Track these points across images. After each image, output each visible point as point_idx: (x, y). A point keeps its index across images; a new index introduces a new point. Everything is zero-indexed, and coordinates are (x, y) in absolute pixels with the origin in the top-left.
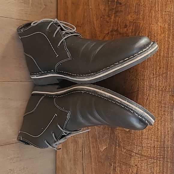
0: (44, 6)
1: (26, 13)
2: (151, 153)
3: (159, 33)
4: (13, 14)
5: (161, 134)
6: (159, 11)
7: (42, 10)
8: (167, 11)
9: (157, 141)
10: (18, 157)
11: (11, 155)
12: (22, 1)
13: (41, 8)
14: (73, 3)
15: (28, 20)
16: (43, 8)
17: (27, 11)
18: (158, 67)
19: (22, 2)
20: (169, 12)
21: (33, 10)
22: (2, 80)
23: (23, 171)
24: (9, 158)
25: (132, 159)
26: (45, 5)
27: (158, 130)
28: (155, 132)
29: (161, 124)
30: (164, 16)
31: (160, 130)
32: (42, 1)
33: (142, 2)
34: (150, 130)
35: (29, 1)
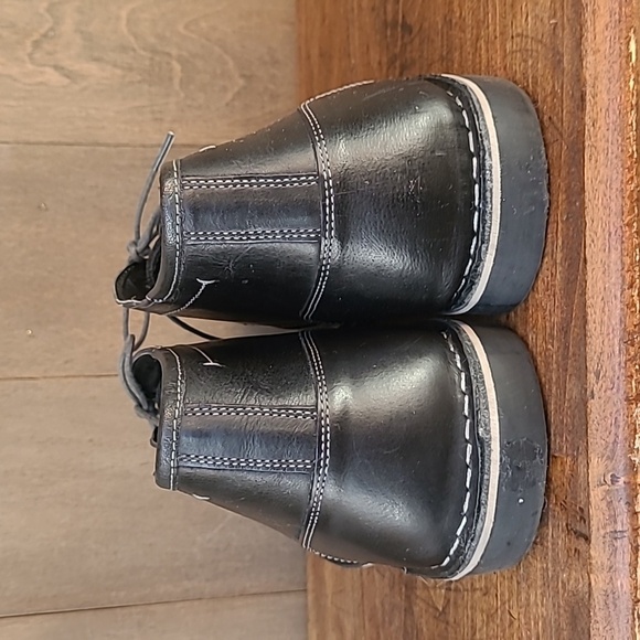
0: (241, 82)
1: (156, 119)
4: (103, 128)
7: (230, 96)
8: (518, 35)
12: (139, 78)
13: (225, 89)
16: (236, 89)
17: (160, 112)
19: (139, 82)
21: (189, 102)
26: (243, 76)
27: (511, 623)
28: (504, 631)
29: (519, 594)
30: (509, 58)
31: (516, 624)
32: (231, 64)
33: (456, 9)
34: (490, 617)
35: (171, 70)
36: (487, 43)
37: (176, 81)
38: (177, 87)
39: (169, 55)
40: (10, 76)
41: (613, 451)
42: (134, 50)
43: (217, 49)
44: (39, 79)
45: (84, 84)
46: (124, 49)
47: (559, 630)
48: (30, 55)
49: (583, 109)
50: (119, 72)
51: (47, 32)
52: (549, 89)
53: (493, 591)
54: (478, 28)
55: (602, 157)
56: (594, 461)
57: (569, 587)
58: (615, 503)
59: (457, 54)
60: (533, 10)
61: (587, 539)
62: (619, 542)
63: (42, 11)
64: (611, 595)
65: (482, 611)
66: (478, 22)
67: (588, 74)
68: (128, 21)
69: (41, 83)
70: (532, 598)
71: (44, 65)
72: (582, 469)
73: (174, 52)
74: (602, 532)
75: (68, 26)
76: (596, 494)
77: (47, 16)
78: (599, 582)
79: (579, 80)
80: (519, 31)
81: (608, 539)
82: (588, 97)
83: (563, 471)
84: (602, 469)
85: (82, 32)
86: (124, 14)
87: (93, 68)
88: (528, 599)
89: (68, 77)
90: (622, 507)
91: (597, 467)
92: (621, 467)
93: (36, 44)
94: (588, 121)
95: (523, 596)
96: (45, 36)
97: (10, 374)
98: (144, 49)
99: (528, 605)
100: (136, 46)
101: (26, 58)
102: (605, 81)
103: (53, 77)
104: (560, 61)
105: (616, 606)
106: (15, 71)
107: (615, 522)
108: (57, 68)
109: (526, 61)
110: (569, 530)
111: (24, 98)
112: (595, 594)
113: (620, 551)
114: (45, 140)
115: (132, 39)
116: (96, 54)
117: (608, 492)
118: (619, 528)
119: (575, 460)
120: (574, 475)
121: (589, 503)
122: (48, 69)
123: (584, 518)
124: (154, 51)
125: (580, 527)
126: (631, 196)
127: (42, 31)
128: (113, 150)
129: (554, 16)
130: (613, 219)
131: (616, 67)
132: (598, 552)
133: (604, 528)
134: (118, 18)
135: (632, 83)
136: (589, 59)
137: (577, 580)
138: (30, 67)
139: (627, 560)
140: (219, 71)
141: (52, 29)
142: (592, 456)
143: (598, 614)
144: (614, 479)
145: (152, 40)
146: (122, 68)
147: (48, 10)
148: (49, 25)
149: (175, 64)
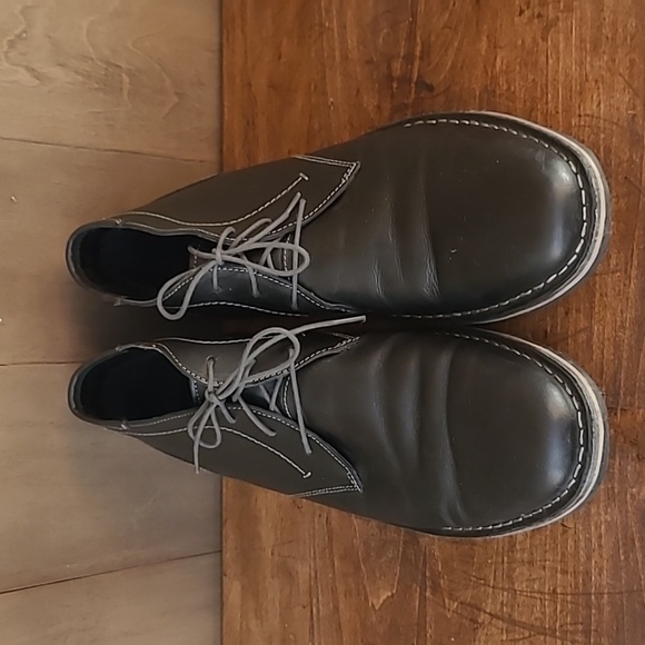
0: (175, 99)
1: (109, 125)
2: (544, 613)
5: (576, 547)
6: (557, 112)
7: (166, 110)
8: (585, 115)
9: (564, 572)
11: (59, 621)
12: (96, 86)
13: (163, 104)
14: (272, 86)
16: (171, 105)
17: (113, 119)
19: (96, 89)
20: (593, 116)
21: (135, 113)
24: (51, 631)
25: (481, 635)
26: (177, 94)
27: (565, 532)
30: (576, 129)
31: (571, 531)
32: (168, 82)
33: (502, 83)
35: (121, 82)
37: (125, 92)
38: (126, 98)
39: (120, 67)
42: (92, 59)
43: (157, 67)
44: (13, 78)
45: (51, 86)
46: (85, 58)
47: (626, 527)
48: (6, 53)
50: (80, 78)
51: (20, 34)
52: (625, 158)
54: (534, 102)
57: (639, 497)
60: (607, 100)
63: (17, 12)
66: (533, 98)
68: (88, 31)
69: (15, 82)
71: (17, 65)
73: (124, 66)
75: (38, 30)
77: (21, 18)
80: (589, 112)
85: (50, 37)
86: (84, 25)
87: (59, 73)
89: (38, 79)
93: (12, 44)
96: (19, 36)
98: (101, 61)
100: (94, 57)
101: (3, 56)
103: (24, 76)
108: (30, 69)
109: (597, 135)
114: (17, 137)
115: (91, 50)
116: (62, 60)
122: (20, 69)
124: (107, 63)
127: (17, 32)
128: (73, 150)
134: (80, 28)
138: (6, 65)
140: (158, 87)
141: (25, 32)
145: (107, 52)
146: (82, 75)
147: (22, 13)
148: (22, 27)
149: (124, 76)
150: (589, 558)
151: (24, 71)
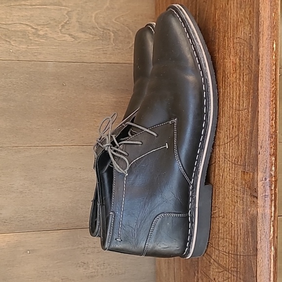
1: (104, 53)
2: (226, 261)
3: (232, 71)
4: (86, 56)
5: (235, 233)
6: (231, 37)
7: (131, 45)
9: (232, 244)
10: (94, 248)
11: (84, 243)
12: (99, 38)
15: (108, 62)
17: (106, 51)
18: (231, 126)
19: (99, 40)
21: (116, 47)
22: (69, 144)
23: (102, 268)
24: (80, 246)
27: (232, 226)
28: (229, 229)
29: (235, 216)
30: (235, 44)
31: (233, 226)
32: (131, 33)
33: (217, 25)
34: (225, 225)
35: (110, 36)
36: (228, 38)
37: (112, 40)
38: (112, 42)
39: (109, 30)
40: (53, 38)
41: (266, 170)
43: (126, 28)
44: (64, 39)
45: (79, 40)
46: (93, 28)
47: (247, 226)
48: (60, 30)
49: (259, 64)
50: (91, 36)
51: (66, 22)
52: (248, 56)
53: (226, 216)
54: (225, 33)
55: (264, 80)
56: (260, 173)
57: (251, 213)
58: (266, 187)
59: (217, 40)
60: (243, 31)
61: (257, 198)
62: (266, 199)
63: (65, 14)
64: (264, 215)
65: (222, 223)
66: (225, 31)
67: (260, 54)
68: (95, 18)
69: (64, 40)
70: (239, 217)
71: (65, 34)
72: (256, 176)
73: (111, 29)
74: (262, 195)
75: (74, 20)
76: (260, 184)
77: (67, 16)
78: (260, 210)
79: (258, 55)
80: (239, 36)
81: (263, 197)
82: (260, 61)
83: (250, 177)
84: (262, 176)
85: (79, 22)
86: (94, 15)
87: (82, 35)
88: (237, 218)
89: (74, 38)
90: (268, 188)
91: (260, 175)
92: (268, 175)
93: (63, 26)
94: (260, 68)
95: (236, 217)
96: (66, 23)
97: (52, 145)
98: (101, 28)
99: (238, 220)
100: (98, 27)
101: (59, 31)
102: (266, 56)
103: (68, 38)
104: (252, 48)
105: (265, 218)
106: (55, 36)
107: (266, 192)
108: (70, 35)
109: (241, 46)
110: (251, 195)
111: (58, 46)
112: (259, 214)
113: (267, 201)
114: (65, 61)
115: (96, 24)
116: (84, 30)
117: (264, 183)
118: (267, 194)
119: (254, 173)
120: (253, 178)
121: (258, 186)
122: (66, 35)
123: (256, 191)
124: (104, 29)
125: (255, 194)
126: (273, 92)
127: (65, 22)
128: (89, 64)
129: (250, 34)
130: (267, 99)
131: (269, 52)
132: (260, 202)
133: (262, 194)
134: (91, 17)
135: (274, 57)
136: (261, 49)
137: (253, 211)
138: (60, 34)
139: (269, 204)
140: (127, 36)
141: (68, 21)
142: (259, 172)
143: (260, 221)
144: (265, 179)
145: (103, 25)
146: (93, 35)
147: (67, 14)
148: (67, 19)
149: (111, 33)
150: (238, 239)
151: (68, 36)
